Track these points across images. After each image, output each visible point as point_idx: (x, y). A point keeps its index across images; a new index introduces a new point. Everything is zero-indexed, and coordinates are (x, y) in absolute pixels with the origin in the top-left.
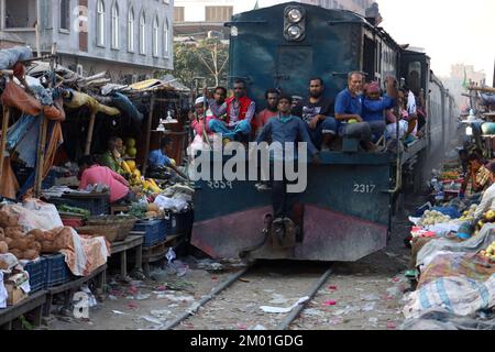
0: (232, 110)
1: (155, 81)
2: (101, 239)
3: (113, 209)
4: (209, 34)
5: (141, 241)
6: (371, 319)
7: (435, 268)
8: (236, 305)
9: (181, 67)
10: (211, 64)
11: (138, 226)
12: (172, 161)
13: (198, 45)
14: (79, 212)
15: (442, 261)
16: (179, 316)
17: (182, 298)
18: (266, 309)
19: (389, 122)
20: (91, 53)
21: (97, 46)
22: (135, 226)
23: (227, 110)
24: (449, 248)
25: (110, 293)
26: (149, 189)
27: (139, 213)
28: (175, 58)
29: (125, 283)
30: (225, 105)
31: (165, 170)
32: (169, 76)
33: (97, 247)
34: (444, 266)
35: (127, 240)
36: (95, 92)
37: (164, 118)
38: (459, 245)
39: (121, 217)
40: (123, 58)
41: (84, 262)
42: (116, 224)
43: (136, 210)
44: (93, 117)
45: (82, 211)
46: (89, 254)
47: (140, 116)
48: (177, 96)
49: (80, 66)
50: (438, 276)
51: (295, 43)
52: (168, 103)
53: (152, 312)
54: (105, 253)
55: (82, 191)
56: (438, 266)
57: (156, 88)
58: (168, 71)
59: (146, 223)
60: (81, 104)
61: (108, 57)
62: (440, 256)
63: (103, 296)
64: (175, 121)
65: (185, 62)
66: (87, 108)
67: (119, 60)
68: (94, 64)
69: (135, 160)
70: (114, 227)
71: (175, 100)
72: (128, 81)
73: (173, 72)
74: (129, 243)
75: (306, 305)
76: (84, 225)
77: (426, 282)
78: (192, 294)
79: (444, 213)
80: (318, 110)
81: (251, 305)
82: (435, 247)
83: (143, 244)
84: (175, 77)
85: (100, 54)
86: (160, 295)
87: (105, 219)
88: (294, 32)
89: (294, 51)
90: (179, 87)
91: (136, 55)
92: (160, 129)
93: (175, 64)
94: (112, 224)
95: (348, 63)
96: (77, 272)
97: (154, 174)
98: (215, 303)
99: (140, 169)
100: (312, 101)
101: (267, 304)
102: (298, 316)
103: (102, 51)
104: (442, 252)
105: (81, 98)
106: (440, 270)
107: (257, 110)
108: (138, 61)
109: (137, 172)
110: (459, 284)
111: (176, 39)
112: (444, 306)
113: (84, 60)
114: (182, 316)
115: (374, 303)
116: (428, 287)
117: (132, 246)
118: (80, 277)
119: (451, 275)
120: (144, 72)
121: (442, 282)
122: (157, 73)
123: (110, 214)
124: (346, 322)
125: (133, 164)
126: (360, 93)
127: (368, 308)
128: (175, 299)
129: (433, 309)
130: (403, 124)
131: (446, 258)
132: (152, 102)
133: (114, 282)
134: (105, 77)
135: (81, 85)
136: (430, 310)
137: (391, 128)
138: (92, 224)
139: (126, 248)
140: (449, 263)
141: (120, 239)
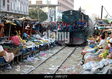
0: (63, 25)
1: (25, 18)
2: (12, 53)
3: (15, 47)
4: (37, 7)
5: (22, 54)
6: (74, 71)
7: (88, 59)
8: (43, 68)
9: (31, 14)
10: (37, 14)
11: (21, 50)
12: (29, 36)
13: (34, 10)
14: (7, 47)
15: (90, 58)
16: (30, 71)
17: (31, 67)
18: (50, 69)
19: (84, 26)
20: (10, 11)
21: (11, 10)
22: (20, 50)
23: (62, 25)
24: (91, 55)
25: (14, 66)
26: (23, 42)
27: (21, 47)
28: (29, 12)
29: (18, 63)
30: (62, 24)
31: (27, 38)
32: (28, 16)
33: (11, 55)
34: (90, 59)
35: (18, 54)
36: (11, 20)
37: (27, 26)
38: (94, 54)
39: (17, 48)
40: (17, 12)
41: (9, 59)
42: (16, 50)
43: (20, 47)
44: (11, 26)
45: (8, 47)
46: (10, 57)
47: (21, 26)
48: (29, 21)
49: (7, 14)
50: (89, 61)
51: (71, 15)
52: (27, 23)
53: (24, 70)
54: (13, 57)
55: (8, 43)
56: (89, 59)
57: (25, 19)
58: (28, 15)
59: (23, 50)
60: (8, 23)
61: (14, 12)
62: (89, 57)
63: (13, 66)
64: (29, 27)
65: (31, 13)
66: (9, 24)
67: (16, 13)
68: (11, 14)
69: (20, 35)
70: (15, 51)
71: (29, 22)
72: (19, 18)
73: (29, 16)
74: (19, 54)
75: (59, 68)
76: (9, 50)
77: (86, 63)
78: (33, 66)
79: (90, 47)
80: (75, 24)
81: (46, 68)
82: (88, 55)
83: (22, 55)
84: (29, 17)
85: (12, 12)
86: (26, 66)
87: (13, 49)
88: (71, 14)
89: (71, 16)
90: (30, 19)
91: (20, 12)
92: (26, 28)
93: (29, 14)
94: (15, 50)
95: (79, 18)
96: (7, 61)
97: (24, 39)
98: (38, 68)
99: (21, 37)
100: (74, 23)
101: (50, 68)
102: (57, 70)
103: (12, 11)
104: (90, 56)
105: (8, 21)
106: (89, 60)
107: (67, 24)
108: (21, 13)
109: (21, 38)
110: (94, 63)
111: (29, 8)
112: (90, 68)
113: (8, 13)
114: (31, 70)
115: (74, 67)
116: (86, 64)
117: (19, 55)
118: (8, 62)
119: (92, 61)
120: (22, 16)
121: (90, 63)
122: (25, 16)
123: (14, 47)
124: (68, 71)
125: (20, 36)
126: (80, 22)
127: (73, 68)
128: (29, 67)
129: (88, 68)
130: (86, 26)
131: (90, 57)
132: (24, 22)
133: (15, 63)
134: (13, 17)
135: (8, 19)
136: (87, 69)
137: (85, 26)
138: (10, 50)
139: (18, 55)
140: (91, 58)
141: (17, 53)
